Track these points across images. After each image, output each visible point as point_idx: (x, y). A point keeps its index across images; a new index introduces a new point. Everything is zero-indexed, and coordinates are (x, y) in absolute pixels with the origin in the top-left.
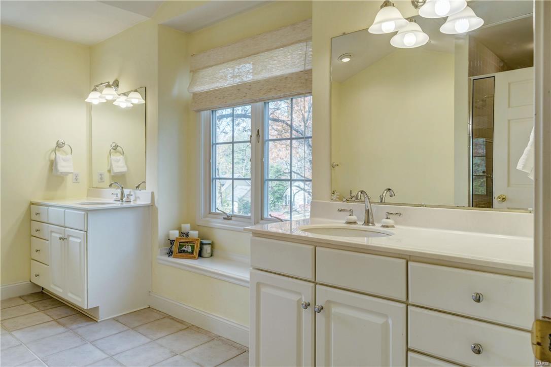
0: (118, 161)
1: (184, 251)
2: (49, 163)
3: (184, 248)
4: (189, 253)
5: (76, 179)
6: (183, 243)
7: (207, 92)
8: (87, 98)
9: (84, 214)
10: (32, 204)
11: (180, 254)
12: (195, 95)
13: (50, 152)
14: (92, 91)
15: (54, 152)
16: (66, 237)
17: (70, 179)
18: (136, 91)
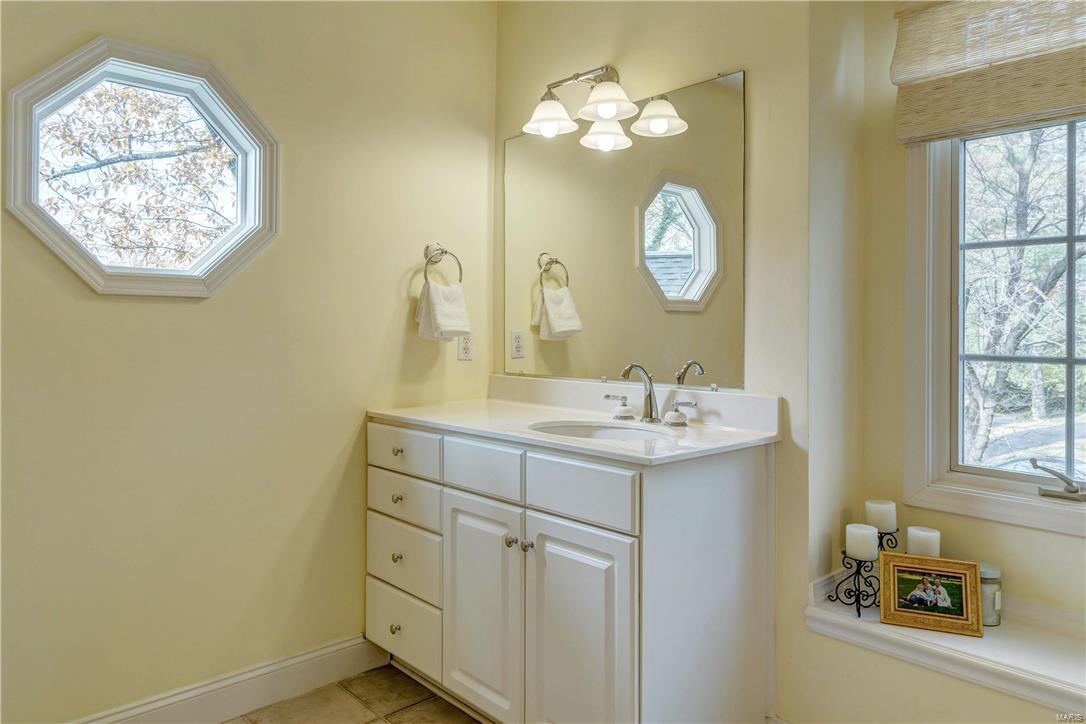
0: (559, 302)
1: (921, 601)
2: (407, 306)
3: (918, 593)
4: (945, 610)
5: (466, 350)
6: (911, 573)
7: (979, 75)
8: (528, 120)
9: (633, 477)
10: (370, 418)
11: (908, 614)
12: (907, 91)
13: (410, 275)
14: (543, 100)
15: (422, 274)
16: (532, 538)
17: (452, 349)
18: (663, 97)
